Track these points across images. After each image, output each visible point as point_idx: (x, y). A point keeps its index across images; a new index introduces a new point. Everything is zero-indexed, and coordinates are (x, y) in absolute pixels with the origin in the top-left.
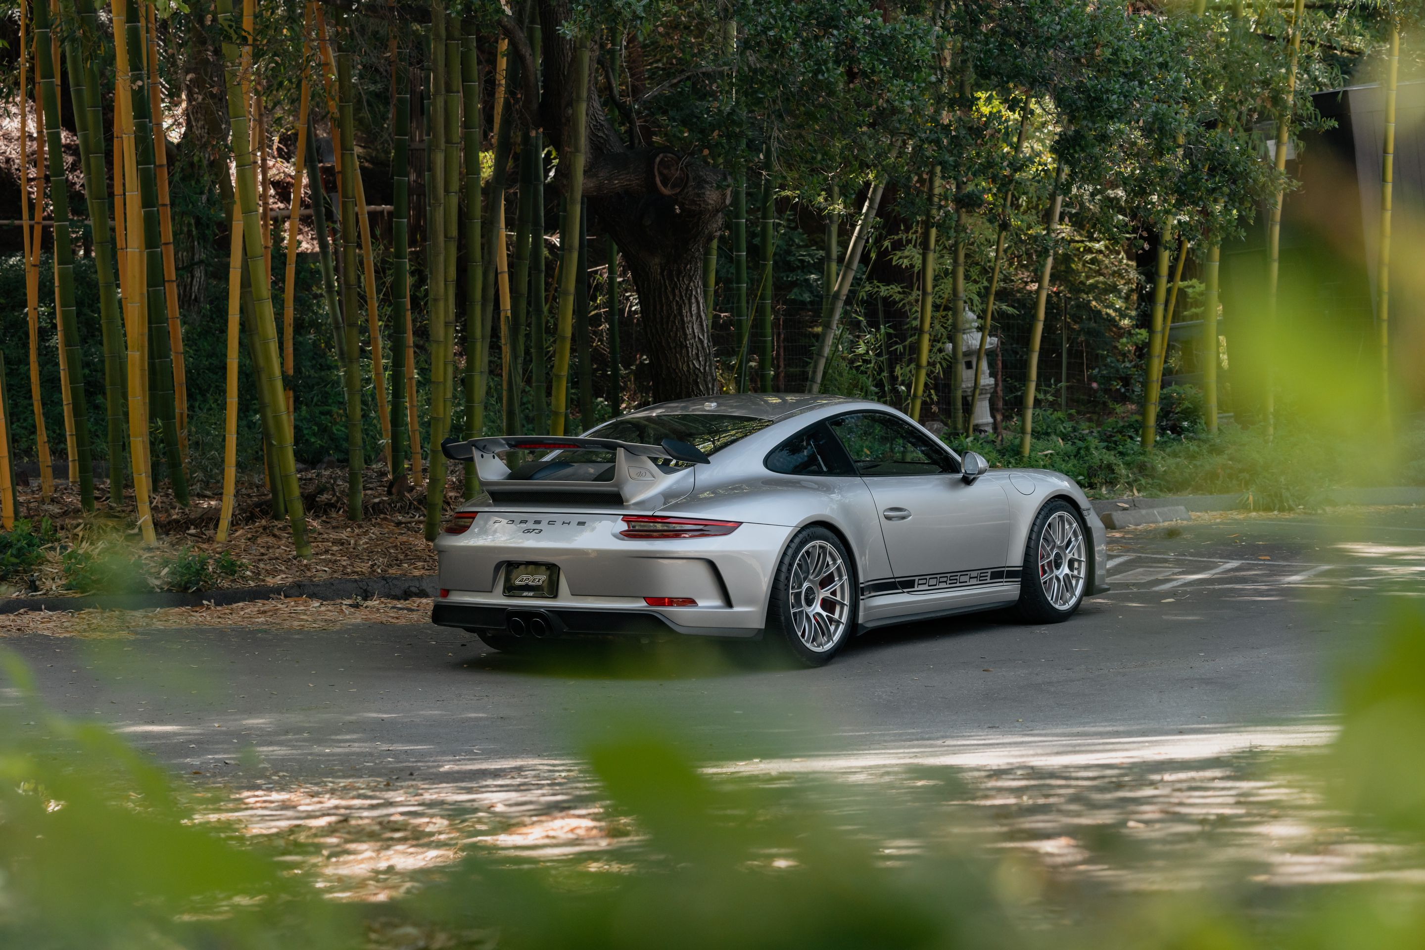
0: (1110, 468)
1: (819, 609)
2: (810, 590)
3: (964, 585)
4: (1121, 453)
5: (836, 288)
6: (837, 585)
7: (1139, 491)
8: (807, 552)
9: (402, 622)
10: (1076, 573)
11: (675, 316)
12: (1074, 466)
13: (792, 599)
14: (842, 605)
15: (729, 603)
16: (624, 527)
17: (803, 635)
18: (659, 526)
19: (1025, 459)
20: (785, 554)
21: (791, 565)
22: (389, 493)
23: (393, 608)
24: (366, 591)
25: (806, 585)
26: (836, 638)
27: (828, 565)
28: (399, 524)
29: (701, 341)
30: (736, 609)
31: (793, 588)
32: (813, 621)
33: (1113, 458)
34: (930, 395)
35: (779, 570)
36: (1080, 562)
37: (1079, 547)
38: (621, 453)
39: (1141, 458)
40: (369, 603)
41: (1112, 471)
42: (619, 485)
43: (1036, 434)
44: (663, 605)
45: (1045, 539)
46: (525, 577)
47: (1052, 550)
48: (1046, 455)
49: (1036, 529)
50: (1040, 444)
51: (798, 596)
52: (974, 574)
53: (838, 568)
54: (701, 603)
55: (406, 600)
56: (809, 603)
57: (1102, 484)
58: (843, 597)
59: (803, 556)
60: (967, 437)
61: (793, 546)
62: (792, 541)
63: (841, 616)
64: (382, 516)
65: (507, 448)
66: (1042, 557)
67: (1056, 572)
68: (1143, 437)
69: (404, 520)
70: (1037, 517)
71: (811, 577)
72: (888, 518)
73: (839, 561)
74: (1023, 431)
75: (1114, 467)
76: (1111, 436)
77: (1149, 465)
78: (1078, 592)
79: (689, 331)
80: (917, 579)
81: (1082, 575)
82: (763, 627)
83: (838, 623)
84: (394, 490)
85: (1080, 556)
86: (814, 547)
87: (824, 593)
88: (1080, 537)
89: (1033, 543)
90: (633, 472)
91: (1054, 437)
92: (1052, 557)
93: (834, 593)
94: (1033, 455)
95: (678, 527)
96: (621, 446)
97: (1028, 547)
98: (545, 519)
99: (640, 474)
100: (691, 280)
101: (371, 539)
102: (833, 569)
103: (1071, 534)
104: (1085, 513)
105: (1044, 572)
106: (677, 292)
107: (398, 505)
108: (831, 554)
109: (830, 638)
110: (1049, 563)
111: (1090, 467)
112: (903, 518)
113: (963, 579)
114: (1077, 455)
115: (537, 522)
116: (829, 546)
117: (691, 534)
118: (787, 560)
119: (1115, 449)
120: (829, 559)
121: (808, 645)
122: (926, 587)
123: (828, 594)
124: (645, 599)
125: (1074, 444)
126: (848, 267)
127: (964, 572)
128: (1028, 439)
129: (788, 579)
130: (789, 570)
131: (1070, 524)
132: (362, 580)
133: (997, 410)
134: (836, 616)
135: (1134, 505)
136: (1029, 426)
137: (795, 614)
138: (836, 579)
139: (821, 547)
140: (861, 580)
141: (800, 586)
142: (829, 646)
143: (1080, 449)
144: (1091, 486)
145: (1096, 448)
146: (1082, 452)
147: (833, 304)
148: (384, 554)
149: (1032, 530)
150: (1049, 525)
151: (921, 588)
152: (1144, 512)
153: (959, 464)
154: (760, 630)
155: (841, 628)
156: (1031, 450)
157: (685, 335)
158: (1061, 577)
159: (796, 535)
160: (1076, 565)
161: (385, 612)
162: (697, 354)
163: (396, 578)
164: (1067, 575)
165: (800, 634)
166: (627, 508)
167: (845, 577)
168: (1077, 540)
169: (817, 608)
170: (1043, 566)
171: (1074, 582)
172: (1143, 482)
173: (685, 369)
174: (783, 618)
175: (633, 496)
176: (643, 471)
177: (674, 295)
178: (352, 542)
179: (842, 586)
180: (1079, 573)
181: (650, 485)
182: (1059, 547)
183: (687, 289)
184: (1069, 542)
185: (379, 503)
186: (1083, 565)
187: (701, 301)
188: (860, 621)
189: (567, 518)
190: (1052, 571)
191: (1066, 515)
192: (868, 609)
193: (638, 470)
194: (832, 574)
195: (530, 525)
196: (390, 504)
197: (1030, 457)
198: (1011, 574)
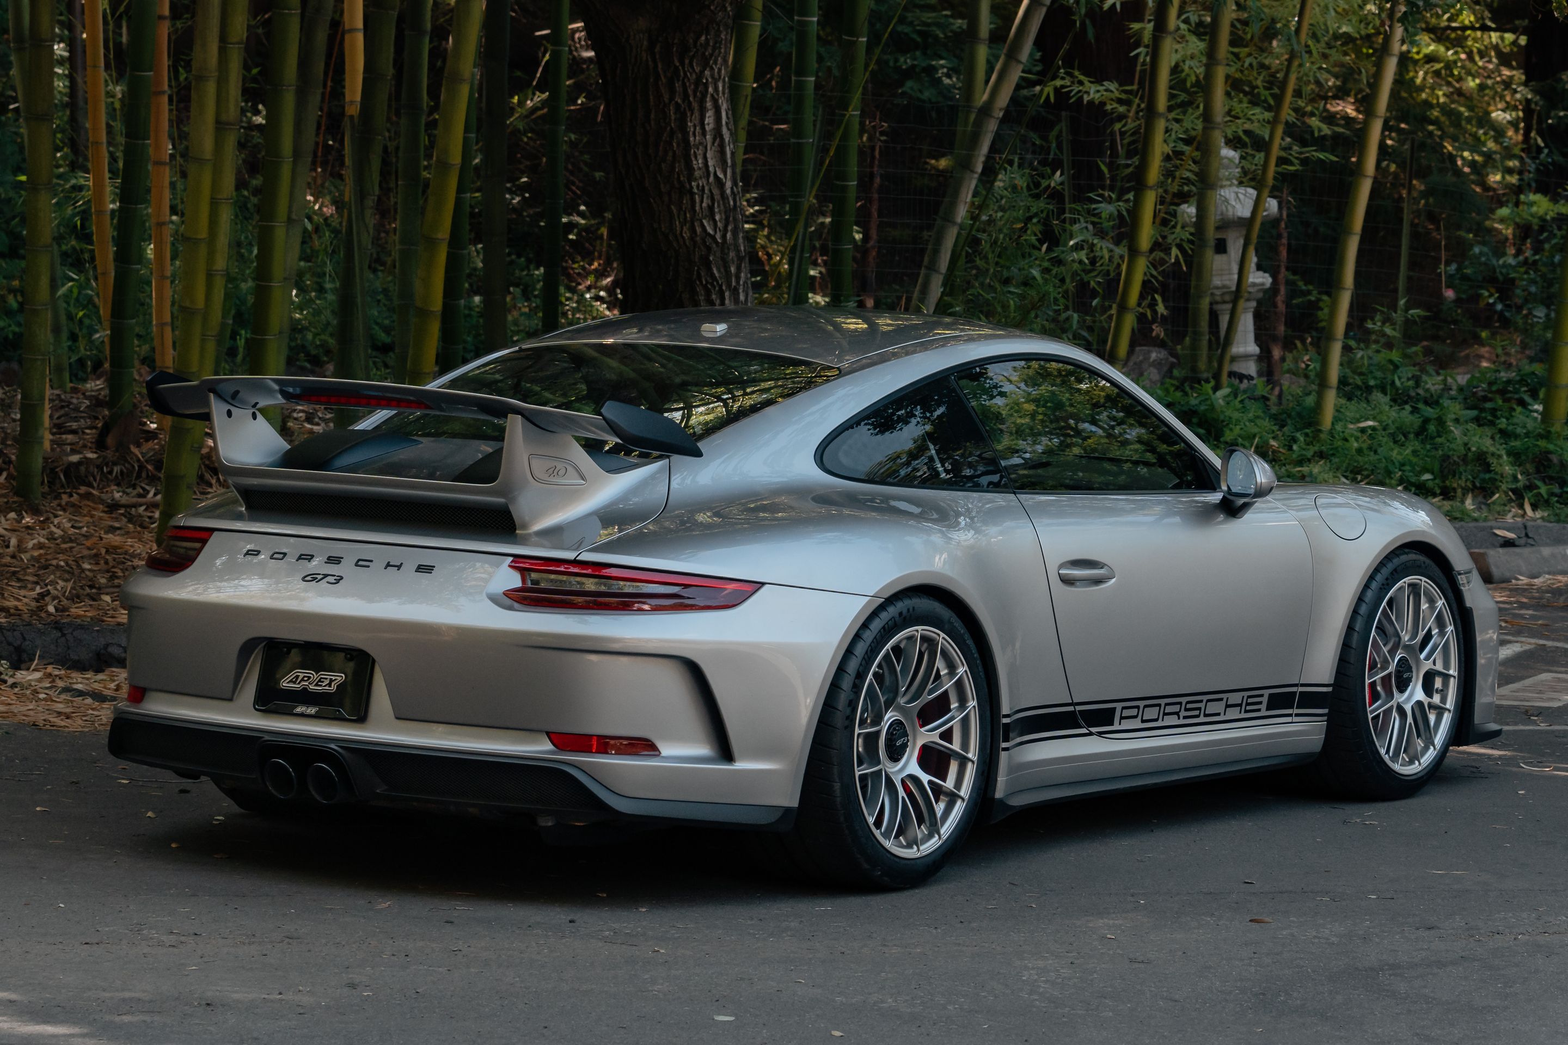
0: (1482, 460)
1: (914, 768)
2: (898, 729)
3: (1213, 720)
4: (1503, 433)
5: (985, 97)
6: (954, 719)
7: (1534, 507)
8: (897, 649)
9: (76, 724)
10: (1436, 699)
11: (672, 133)
12: (1415, 452)
13: (859, 746)
14: (963, 761)
15: (725, 753)
16: (515, 581)
17: (878, 823)
18: (590, 585)
19: (1323, 436)
20: (849, 652)
21: (860, 676)
22: (100, 444)
23: (66, 690)
24: (19, 650)
25: (890, 717)
26: (947, 829)
27: (938, 676)
28: (113, 507)
29: (720, 184)
30: (741, 765)
31: (863, 723)
32: (901, 793)
33: (1488, 442)
34: (1153, 305)
35: (834, 686)
36: (1446, 677)
37: (1446, 647)
38: (515, 426)
39: (1542, 443)
40: (22, 676)
41: (1487, 468)
42: (505, 491)
43: (1347, 389)
44: (587, 750)
45: (1380, 628)
46: (301, 673)
47: (1392, 652)
48: (1363, 430)
49: (1363, 609)
50: (1353, 408)
51: (871, 740)
52: (1235, 698)
53: (959, 685)
54: (667, 750)
55: (98, 671)
56: (895, 754)
57: (1466, 491)
58: (965, 745)
59: (887, 656)
60: (1216, 388)
61: (869, 636)
62: (865, 626)
63: (959, 783)
64: (83, 489)
65: (280, 400)
66: (1373, 666)
67: (1399, 698)
68: (1547, 403)
69: (125, 500)
70: (1367, 586)
71: (902, 701)
72: (1068, 581)
73: (962, 670)
74: (1323, 383)
75: (1491, 460)
76: (1485, 399)
77: (1555, 459)
78: (1440, 738)
79: (698, 163)
80: (1119, 706)
81: (1450, 704)
82: (795, 803)
83: (953, 798)
84: (110, 440)
85: (1446, 665)
86: (910, 638)
87: (927, 735)
88: (1450, 628)
89: (1355, 636)
90: (539, 466)
91: (1377, 396)
92: (1392, 668)
93: (947, 735)
94: (1339, 427)
95: (628, 588)
96: (517, 411)
97: (1346, 646)
98: (350, 554)
99: (553, 471)
100: (705, 64)
101: (51, 537)
102: (948, 685)
103: (1431, 622)
104: (1462, 579)
105: (1375, 696)
106: (678, 85)
107: (116, 469)
108: (945, 654)
109: (934, 829)
110: (1386, 680)
111: (1446, 458)
112: (1098, 581)
113: (1212, 708)
114: (1421, 432)
115: (334, 560)
116: (942, 638)
117: (655, 602)
118: (852, 666)
119: (1492, 424)
120: (940, 664)
121: (888, 844)
122: (1136, 724)
123: (935, 737)
124: (553, 737)
125: (1415, 410)
126: (1012, 56)
127: (1216, 695)
128: (1331, 399)
129: (853, 705)
130: (857, 688)
131: (1432, 601)
132: (13, 628)
133: (1275, 339)
134: (950, 784)
135: (1527, 537)
136: (1334, 375)
137: (863, 778)
138: (954, 705)
139: (924, 639)
140: (1005, 710)
141: (877, 720)
142: (932, 845)
143: (1426, 421)
144: (1447, 494)
145: (1457, 421)
146: (1432, 428)
147: (979, 124)
148: (68, 573)
149: (1355, 612)
150: (1390, 603)
151: (1126, 725)
152: (1546, 551)
153: (1217, 473)
154: (788, 810)
155: (959, 808)
156: (1336, 420)
157: (690, 169)
158: (1408, 708)
159: (875, 614)
160: (1438, 683)
161: (49, 699)
162: (711, 208)
163: (81, 627)
164: (1419, 703)
165: (871, 820)
166: (523, 541)
167: (972, 703)
168: (1442, 633)
169: (910, 765)
170: (1373, 685)
171: (1432, 718)
172: (1543, 490)
173: (686, 235)
174: (837, 786)
175: (538, 516)
176: (560, 466)
177: (672, 92)
178: (13, 542)
179: (965, 722)
180: (1444, 700)
181: (573, 495)
182: (1407, 648)
183: (698, 81)
184: (1428, 636)
185: (79, 463)
186: (1453, 684)
187: (724, 106)
188: (999, 794)
189: (395, 555)
190: (1390, 695)
191: (1424, 582)
192: (1015, 768)
193: (550, 463)
194: (945, 696)
195: (316, 565)
196: (100, 468)
197: (1331, 433)
198: (1309, 700)
